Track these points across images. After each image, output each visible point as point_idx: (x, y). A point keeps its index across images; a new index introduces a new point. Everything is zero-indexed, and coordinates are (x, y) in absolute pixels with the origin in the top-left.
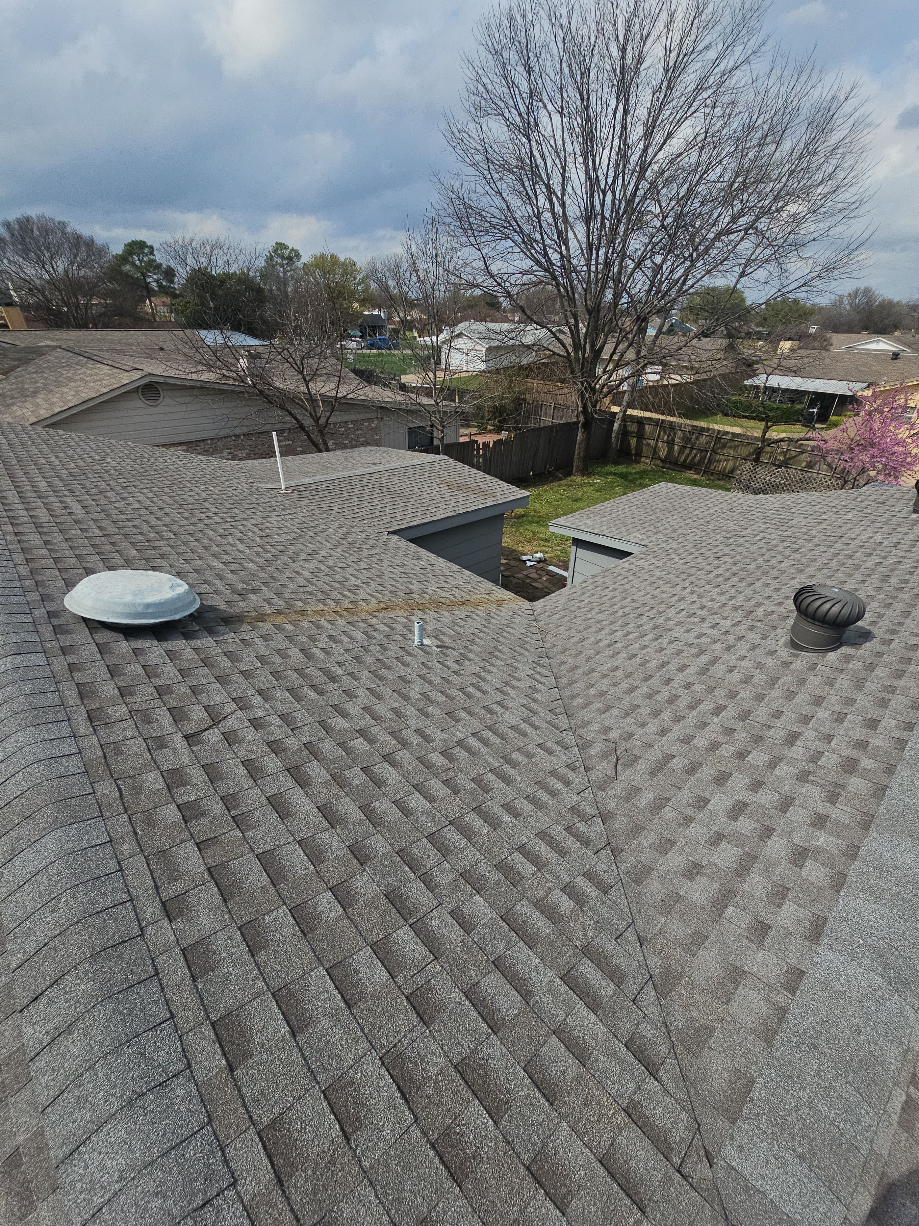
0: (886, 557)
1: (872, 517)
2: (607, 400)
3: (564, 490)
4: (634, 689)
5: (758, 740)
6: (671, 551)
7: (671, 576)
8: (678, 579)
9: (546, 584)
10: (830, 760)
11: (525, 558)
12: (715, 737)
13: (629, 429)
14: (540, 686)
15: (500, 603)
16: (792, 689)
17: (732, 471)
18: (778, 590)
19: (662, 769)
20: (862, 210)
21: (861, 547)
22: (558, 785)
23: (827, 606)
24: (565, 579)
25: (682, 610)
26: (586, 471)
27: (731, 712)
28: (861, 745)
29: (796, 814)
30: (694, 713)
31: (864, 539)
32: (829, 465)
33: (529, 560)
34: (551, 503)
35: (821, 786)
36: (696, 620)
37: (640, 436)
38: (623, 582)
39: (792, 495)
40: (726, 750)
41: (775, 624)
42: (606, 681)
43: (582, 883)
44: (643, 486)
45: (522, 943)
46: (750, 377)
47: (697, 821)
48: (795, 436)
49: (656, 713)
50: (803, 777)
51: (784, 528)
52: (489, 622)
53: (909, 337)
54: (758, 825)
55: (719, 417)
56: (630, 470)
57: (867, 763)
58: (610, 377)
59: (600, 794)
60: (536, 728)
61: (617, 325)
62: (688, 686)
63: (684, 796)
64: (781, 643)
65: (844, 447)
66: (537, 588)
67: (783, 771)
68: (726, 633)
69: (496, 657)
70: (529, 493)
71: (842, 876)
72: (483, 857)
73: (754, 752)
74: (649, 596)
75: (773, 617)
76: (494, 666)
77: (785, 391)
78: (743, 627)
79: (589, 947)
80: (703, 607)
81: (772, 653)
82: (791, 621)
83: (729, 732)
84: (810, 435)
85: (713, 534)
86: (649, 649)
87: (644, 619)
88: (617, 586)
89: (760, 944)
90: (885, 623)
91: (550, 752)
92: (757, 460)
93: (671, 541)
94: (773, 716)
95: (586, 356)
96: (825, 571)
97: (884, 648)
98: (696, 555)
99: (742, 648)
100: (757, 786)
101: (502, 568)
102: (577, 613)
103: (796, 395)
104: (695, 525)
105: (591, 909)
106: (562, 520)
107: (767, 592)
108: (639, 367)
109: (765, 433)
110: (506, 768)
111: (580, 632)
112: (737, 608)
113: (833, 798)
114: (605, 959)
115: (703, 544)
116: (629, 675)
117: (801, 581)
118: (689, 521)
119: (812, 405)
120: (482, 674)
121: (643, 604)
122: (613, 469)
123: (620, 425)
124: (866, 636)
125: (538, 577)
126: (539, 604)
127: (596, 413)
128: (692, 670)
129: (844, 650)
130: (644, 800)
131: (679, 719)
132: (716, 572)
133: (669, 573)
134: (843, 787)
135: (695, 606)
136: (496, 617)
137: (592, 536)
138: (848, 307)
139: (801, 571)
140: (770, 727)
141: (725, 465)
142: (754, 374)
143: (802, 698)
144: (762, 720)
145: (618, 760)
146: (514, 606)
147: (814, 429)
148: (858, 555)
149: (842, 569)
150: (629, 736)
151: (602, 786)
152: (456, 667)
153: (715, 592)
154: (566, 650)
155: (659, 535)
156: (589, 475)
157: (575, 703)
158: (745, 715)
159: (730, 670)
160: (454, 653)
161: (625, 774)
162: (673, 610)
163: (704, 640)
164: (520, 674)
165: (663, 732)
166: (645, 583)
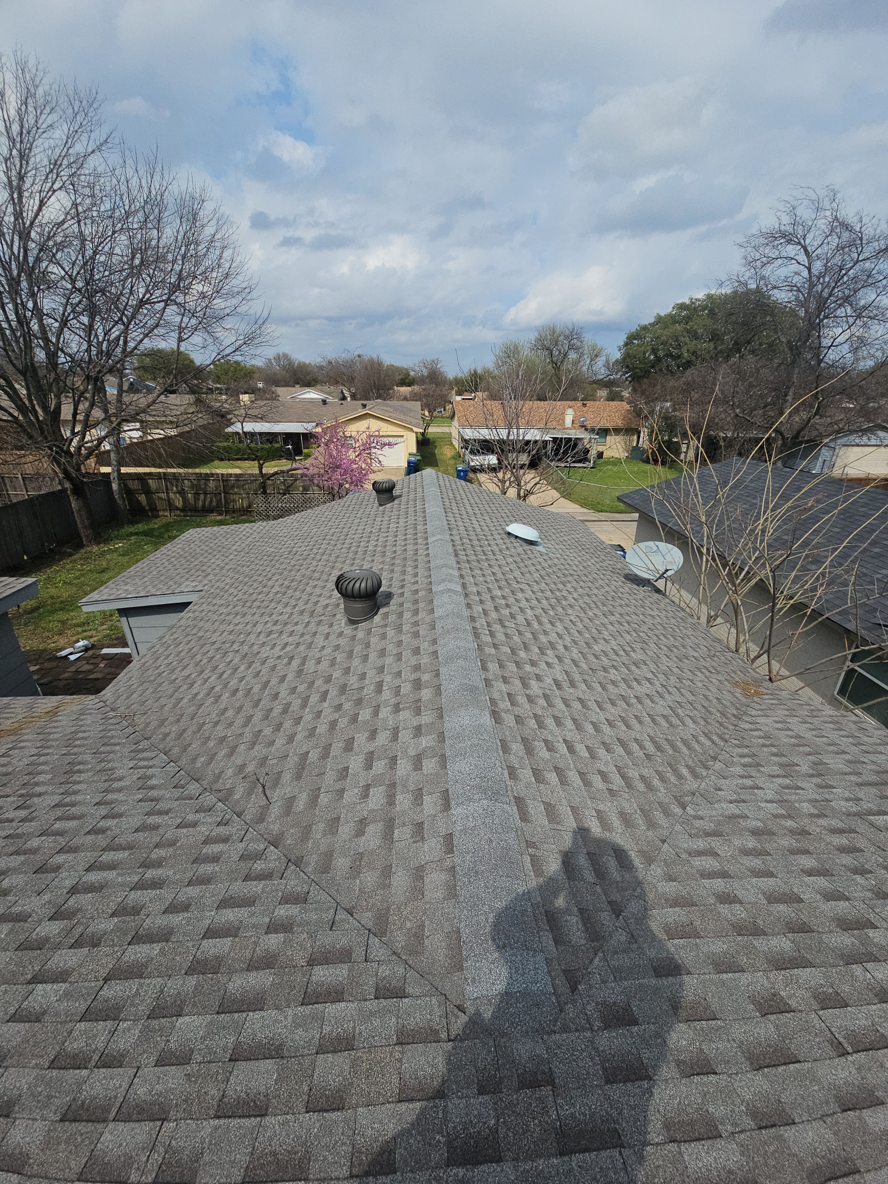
0: (377, 540)
1: (359, 515)
2: (92, 462)
3: (82, 565)
4: (249, 718)
5: (359, 702)
6: (227, 587)
7: (237, 608)
8: (245, 609)
9: (107, 670)
10: (406, 688)
11: (63, 653)
12: (331, 718)
13: (131, 487)
14: (150, 772)
15: (53, 713)
16: (364, 653)
17: (250, 506)
18: (324, 587)
19: (303, 768)
20: (254, 294)
21: (362, 537)
22: (216, 848)
23: (357, 585)
24: (129, 655)
25: (260, 633)
26: (99, 538)
27: (333, 692)
28: (417, 668)
29: (405, 736)
30: (307, 710)
31: (361, 531)
32: (318, 486)
33: (71, 654)
34: (70, 583)
35: (408, 708)
36: (275, 636)
37: (148, 492)
38: (194, 632)
39: (303, 513)
40: (343, 723)
41: (334, 613)
42: (220, 727)
43: (282, 912)
44: (172, 538)
45: (251, 1014)
46: (228, 426)
47: (347, 788)
48: (285, 468)
49: (278, 728)
50: (397, 709)
51: (308, 540)
52: (49, 740)
53: (326, 388)
54: (386, 761)
55: (216, 463)
56: (151, 526)
57: (425, 677)
58: (84, 438)
59: (261, 826)
60: (167, 813)
61: (66, 385)
62: (293, 690)
63: (330, 777)
64: (343, 625)
65: (322, 471)
66: (97, 679)
67: (385, 712)
68: (303, 635)
69: (79, 772)
70: (35, 579)
71: (443, 755)
72: (166, 979)
73: (361, 712)
74: (225, 634)
75: (330, 608)
76: (79, 782)
77: (261, 434)
78: (313, 625)
79: (313, 956)
80: (276, 623)
81: (341, 634)
82: (342, 606)
83: (338, 708)
84: (294, 466)
85: (257, 561)
86: (247, 679)
87: (231, 655)
88: (190, 637)
89: (423, 839)
90: (395, 583)
91: (194, 825)
92: (265, 492)
93: (223, 578)
94: (361, 679)
95: (41, 418)
96: (348, 562)
97: (402, 599)
98: (250, 583)
99: (320, 641)
100: (373, 734)
101: (35, 677)
102: (159, 680)
103: (271, 437)
104: (239, 558)
105: (300, 925)
106: (94, 596)
107: (318, 591)
108: (113, 425)
109: (261, 469)
110: (150, 874)
111: (171, 696)
112: (302, 613)
113: (418, 712)
114: (329, 952)
115: (253, 572)
116: (239, 710)
117: (336, 573)
118: (232, 557)
119: (286, 443)
120: (68, 800)
121: (224, 643)
122: (132, 529)
123: (119, 485)
124: (389, 596)
125: (92, 667)
126: (108, 693)
127: (84, 477)
128: (290, 677)
129: (382, 611)
130: (301, 804)
131: (298, 721)
132: (274, 590)
133: (234, 607)
134: (420, 700)
135: (269, 625)
136: (54, 730)
137: (138, 600)
138: (278, 368)
139: (333, 567)
140: (363, 688)
141: (240, 502)
142: (230, 423)
143: (372, 657)
144: (356, 686)
145: (264, 787)
146: (75, 708)
147: (296, 460)
148: (362, 544)
149: (357, 556)
150: (263, 761)
151: (261, 818)
152: (23, 813)
153: (280, 607)
154: (163, 721)
155: (211, 577)
156: (106, 541)
157: (198, 765)
158: (343, 689)
159: (319, 661)
160: (11, 799)
161: (275, 795)
162: (253, 637)
163: (288, 648)
164: (119, 773)
165: (291, 739)
166: (217, 623)
